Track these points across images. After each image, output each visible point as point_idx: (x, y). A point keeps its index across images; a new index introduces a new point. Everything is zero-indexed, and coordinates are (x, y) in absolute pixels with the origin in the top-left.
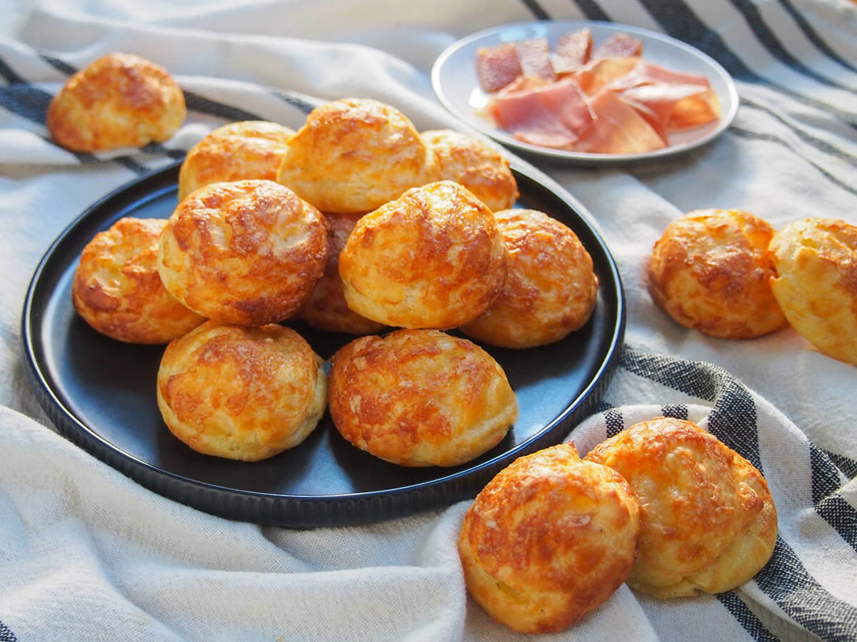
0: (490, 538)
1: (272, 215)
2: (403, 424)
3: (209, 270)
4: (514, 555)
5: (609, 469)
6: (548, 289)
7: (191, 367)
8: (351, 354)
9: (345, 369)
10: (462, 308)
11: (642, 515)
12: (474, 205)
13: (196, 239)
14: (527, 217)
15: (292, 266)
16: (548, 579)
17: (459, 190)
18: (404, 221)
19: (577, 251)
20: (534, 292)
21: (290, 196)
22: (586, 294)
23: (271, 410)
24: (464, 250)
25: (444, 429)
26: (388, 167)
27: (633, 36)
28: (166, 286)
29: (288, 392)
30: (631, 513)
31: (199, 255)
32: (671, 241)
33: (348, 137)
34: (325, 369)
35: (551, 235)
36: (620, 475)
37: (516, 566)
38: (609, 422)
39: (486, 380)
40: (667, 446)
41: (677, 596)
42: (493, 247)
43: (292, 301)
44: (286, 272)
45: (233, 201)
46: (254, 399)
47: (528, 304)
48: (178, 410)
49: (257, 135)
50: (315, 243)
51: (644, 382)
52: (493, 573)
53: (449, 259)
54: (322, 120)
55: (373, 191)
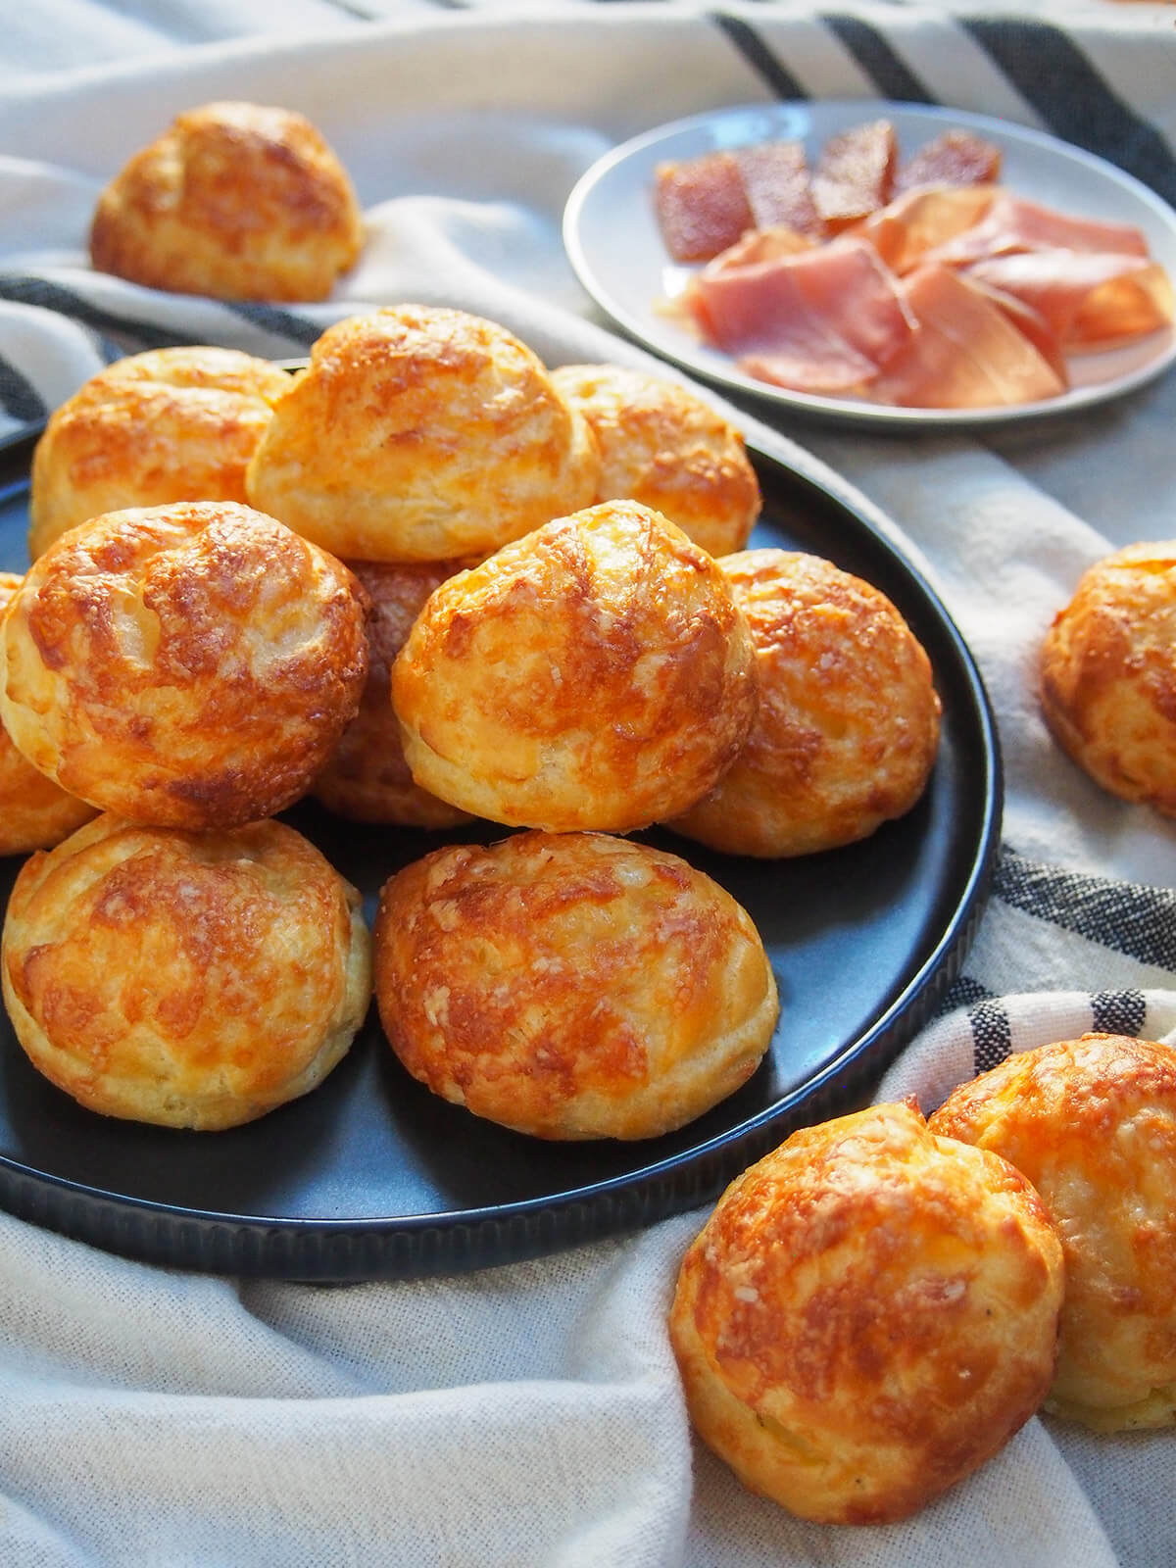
0: (744, 1323)
1: (247, 586)
2: (543, 1054)
3: (111, 713)
4: (800, 1366)
5: (994, 1157)
6: (840, 733)
7: (76, 931)
8: (425, 889)
9: (412, 925)
10: (664, 789)
11: (1071, 1262)
12: (687, 559)
13: (79, 643)
14: (790, 570)
15: (292, 700)
16: (874, 1419)
17: (653, 525)
18: (538, 600)
19: (901, 647)
20: (813, 741)
21: (284, 539)
22: (921, 739)
23: (254, 1025)
24: (669, 665)
25: (634, 1064)
26: (492, 464)
27: (982, 137)
28: (16, 740)
29: (290, 982)
30: (1049, 1268)
31: (87, 680)
32: (1094, 614)
33: (404, 397)
34: (364, 914)
35: (846, 612)
36: (1019, 1174)
37: (804, 1389)
38: (981, 1032)
39: (719, 952)
40: (1118, 1108)
41: (1139, 1426)
42: (729, 652)
43: (294, 773)
44: (280, 712)
45: (161, 554)
46: (216, 1002)
47: (799, 767)
48: (50, 1024)
49: (201, 380)
50: (341, 644)
51: (1045, 930)
52: (752, 1401)
53: (636, 684)
54: (347, 358)
55: (461, 517)
